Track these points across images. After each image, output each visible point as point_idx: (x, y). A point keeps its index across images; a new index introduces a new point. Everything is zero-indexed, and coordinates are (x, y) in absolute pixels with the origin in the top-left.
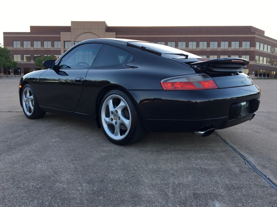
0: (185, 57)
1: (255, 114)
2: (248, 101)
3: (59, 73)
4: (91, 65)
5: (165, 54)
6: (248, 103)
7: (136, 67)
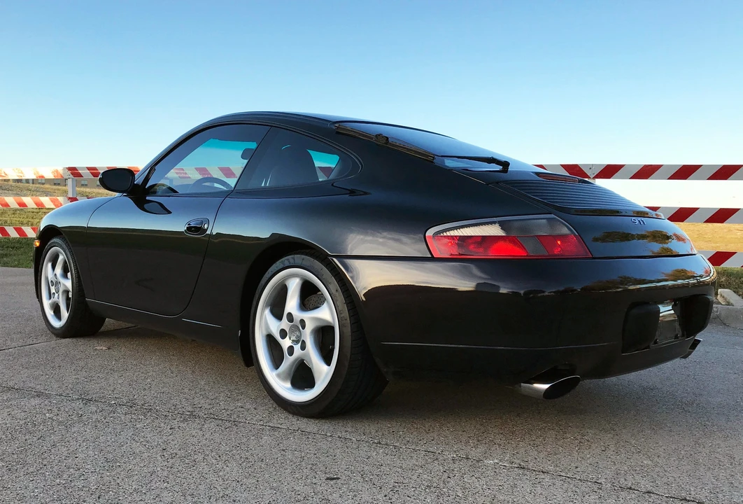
0: (499, 168)
1: (699, 341)
2: (679, 299)
3: (146, 206)
4: (233, 186)
5: (442, 156)
6: (679, 306)
7: (366, 193)
